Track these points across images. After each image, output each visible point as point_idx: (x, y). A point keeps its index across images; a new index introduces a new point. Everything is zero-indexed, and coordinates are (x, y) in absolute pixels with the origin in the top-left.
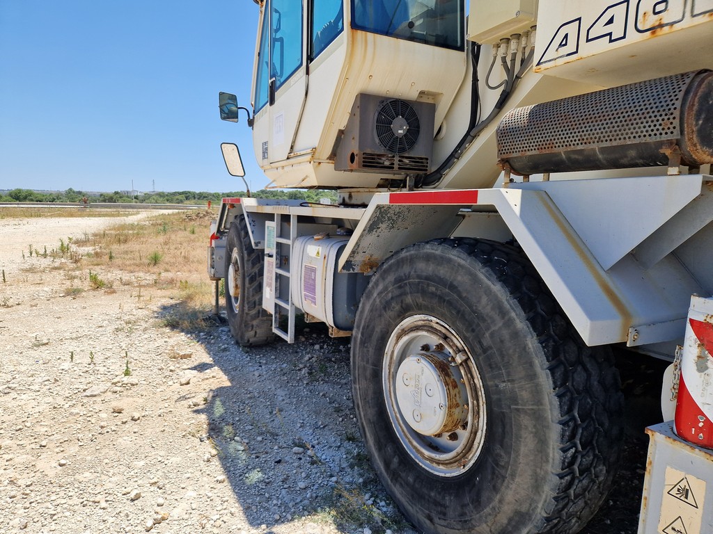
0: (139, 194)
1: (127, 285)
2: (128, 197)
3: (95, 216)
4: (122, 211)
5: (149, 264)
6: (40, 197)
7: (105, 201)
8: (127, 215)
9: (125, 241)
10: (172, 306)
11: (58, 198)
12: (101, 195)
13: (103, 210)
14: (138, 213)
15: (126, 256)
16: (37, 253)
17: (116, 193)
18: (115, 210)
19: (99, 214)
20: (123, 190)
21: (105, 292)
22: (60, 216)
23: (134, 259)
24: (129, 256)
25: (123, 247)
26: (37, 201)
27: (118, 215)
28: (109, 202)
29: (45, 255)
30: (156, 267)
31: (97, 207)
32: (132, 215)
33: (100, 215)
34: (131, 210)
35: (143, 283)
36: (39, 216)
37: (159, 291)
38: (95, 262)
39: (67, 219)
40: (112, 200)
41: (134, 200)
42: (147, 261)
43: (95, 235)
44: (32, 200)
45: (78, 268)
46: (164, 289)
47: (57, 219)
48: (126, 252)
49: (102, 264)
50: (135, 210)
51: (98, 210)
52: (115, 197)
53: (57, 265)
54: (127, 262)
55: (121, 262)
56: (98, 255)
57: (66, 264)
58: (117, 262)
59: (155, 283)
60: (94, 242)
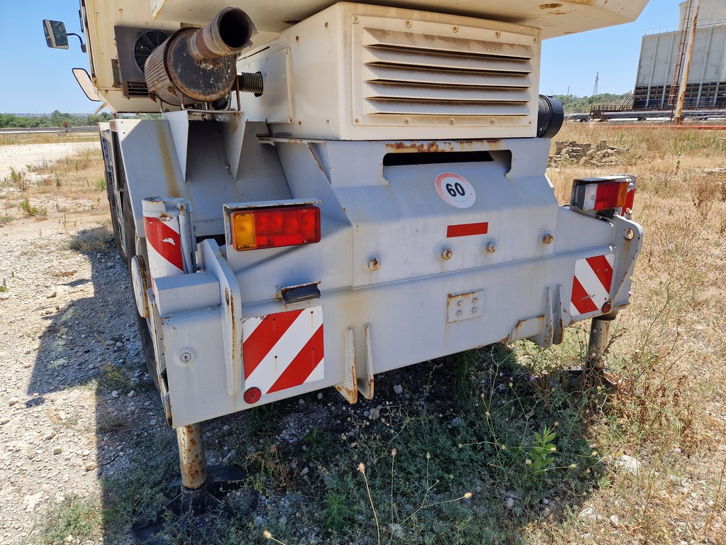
5: (96, 190)
6: (24, 122)
9: (85, 167)
11: (43, 122)
15: (77, 183)
21: (36, 219)
22: (35, 142)
23: (83, 186)
24: (81, 183)
25: (81, 173)
26: (19, 127)
36: (13, 143)
42: (94, 188)
43: (59, 162)
44: (14, 126)
47: (30, 146)
48: (78, 179)
49: (47, 192)
51: (78, 134)
54: (74, 189)
55: (68, 189)
56: (47, 182)
57: (12, 193)
58: (65, 189)
59: (92, 208)
60: (52, 170)
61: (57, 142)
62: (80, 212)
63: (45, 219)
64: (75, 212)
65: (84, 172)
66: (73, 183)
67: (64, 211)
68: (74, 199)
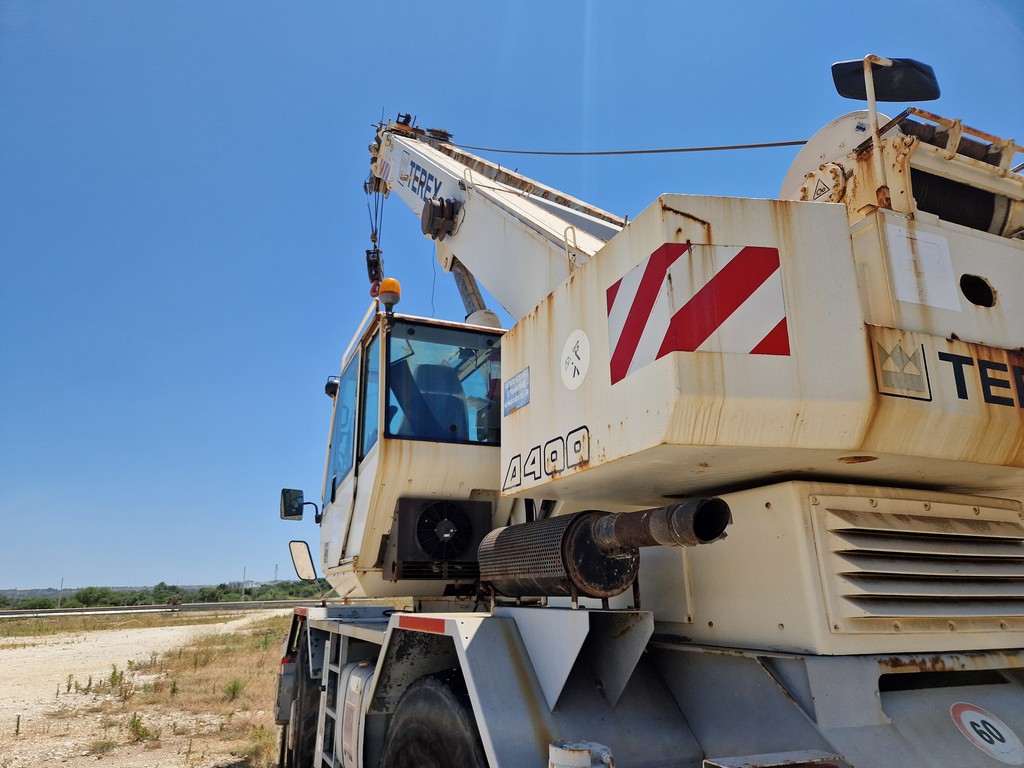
1: (180, 734)
2: (238, 591)
3: (181, 623)
4: (221, 613)
5: (223, 700)
6: (117, 598)
7: (202, 599)
9: (205, 663)
11: (141, 598)
12: (201, 591)
13: (196, 613)
15: (197, 688)
16: (77, 687)
17: (222, 586)
18: (212, 613)
19: (188, 621)
20: (231, 582)
21: (146, 747)
22: (134, 626)
23: (206, 692)
24: (202, 687)
25: (200, 672)
26: (112, 604)
27: (216, 620)
28: (209, 601)
29: (86, 691)
30: (232, 703)
31: (188, 609)
33: (189, 623)
34: (235, 612)
35: (205, 730)
36: (104, 628)
38: (150, 699)
39: (142, 630)
40: (214, 598)
42: (221, 694)
43: (169, 655)
44: (105, 603)
45: (124, 710)
47: (128, 632)
48: (199, 682)
49: (158, 702)
51: (189, 613)
52: (217, 594)
53: (97, 705)
54: (195, 698)
55: (185, 698)
56: (158, 687)
57: (109, 702)
58: (181, 697)
59: (222, 729)
60: (161, 667)
61: (162, 625)
62: (204, 735)
63: (159, 747)
64: (199, 736)
65: (204, 670)
66: (192, 687)
67: (183, 734)
68: (195, 714)
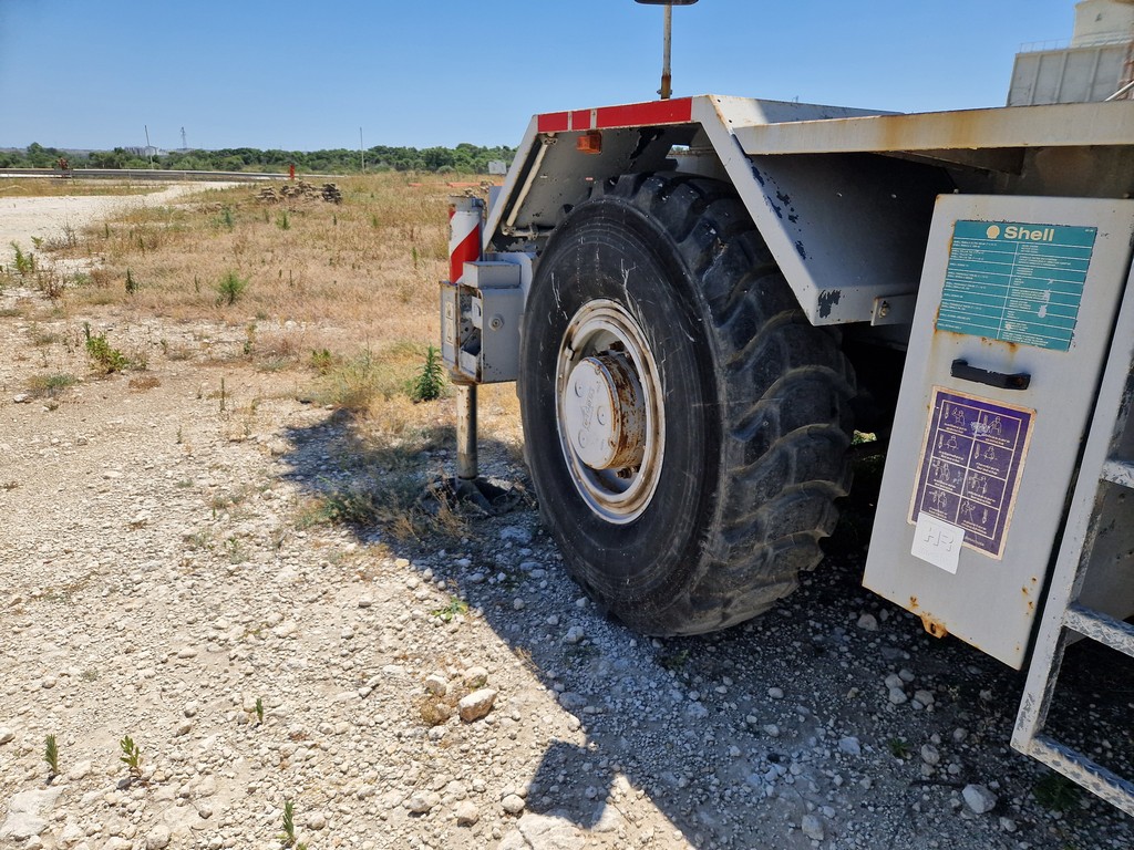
0: (158, 154)
1: (179, 359)
2: (139, 158)
3: (84, 193)
4: (133, 183)
7: (99, 165)
8: (145, 192)
10: (314, 429)
11: (13, 159)
12: (91, 155)
13: (98, 181)
14: (164, 188)
17: (118, 151)
18: (120, 182)
19: (92, 190)
20: (129, 146)
21: (132, 384)
22: (17, 193)
27: (129, 192)
28: (107, 167)
30: (233, 307)
31: (86, 176)
32: (154, 191)
33: (93, 192)
34: (150, 182)
35: (218, 352)
37: (263, 376)
38: (96, 297)
39: (32, 199)
40: (113, 164)
41: (153, 164)
43: (87, 232)
46: (273, 370)
49: (112, 302)
50: (158, 182)
51: (89, 181)
52: (117, 159)
54: (169, 297)
55: (153, 297)
56: (98, 278)
59: (245, 351)
60: (88, 248)
61: (57, 193)
62: (223, 362)
64: (215, 363)
66: (156, 281)
